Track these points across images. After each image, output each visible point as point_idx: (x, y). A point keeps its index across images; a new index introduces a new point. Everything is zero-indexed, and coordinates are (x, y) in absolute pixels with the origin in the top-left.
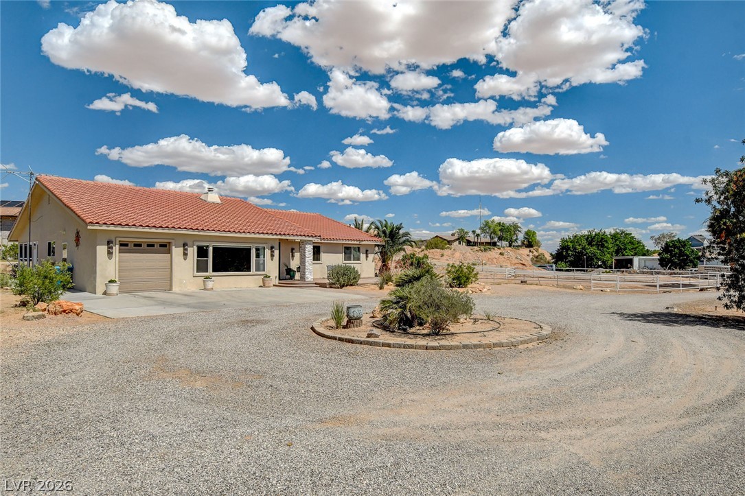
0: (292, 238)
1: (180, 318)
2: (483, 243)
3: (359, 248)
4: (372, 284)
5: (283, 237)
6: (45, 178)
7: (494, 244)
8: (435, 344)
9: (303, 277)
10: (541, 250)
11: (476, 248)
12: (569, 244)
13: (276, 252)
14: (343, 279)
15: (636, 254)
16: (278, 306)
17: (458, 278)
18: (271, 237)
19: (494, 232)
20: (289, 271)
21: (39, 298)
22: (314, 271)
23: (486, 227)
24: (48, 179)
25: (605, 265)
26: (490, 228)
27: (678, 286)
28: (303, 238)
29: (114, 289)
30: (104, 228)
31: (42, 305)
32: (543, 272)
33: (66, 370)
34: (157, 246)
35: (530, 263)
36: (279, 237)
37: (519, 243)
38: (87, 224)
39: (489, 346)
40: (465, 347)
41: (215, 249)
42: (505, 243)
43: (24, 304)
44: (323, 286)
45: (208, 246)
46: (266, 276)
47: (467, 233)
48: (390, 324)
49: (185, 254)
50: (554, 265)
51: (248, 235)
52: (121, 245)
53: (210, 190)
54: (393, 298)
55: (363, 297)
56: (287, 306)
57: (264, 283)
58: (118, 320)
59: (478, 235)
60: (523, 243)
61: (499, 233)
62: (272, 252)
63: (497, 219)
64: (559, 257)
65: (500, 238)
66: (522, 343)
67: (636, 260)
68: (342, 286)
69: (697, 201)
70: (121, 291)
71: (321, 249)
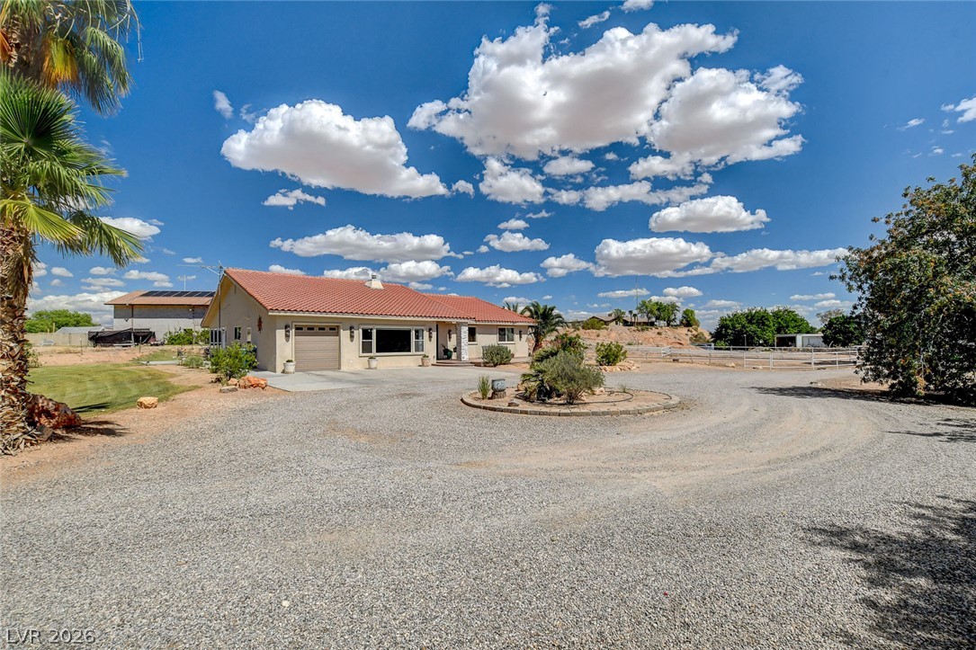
0: (448, 320)
1: (348, 392)
2: (640, 323)
3: (512, 329)
4: (524, 363)
5: (440, 320)
6: (231, 270)
7: (652, 324)
8: (567, 411)
9: (459, 357)
10: (700, 330)
11: (633, 328)
12: (728, 322)
13: (434, 334)
14: (497, 358)
15: (799, 332)
16: (433, 382)
17: (606, 356)
18: (429, 319)
19: (651, 312)
20: (446, 351)
21: (231, 375)
22: (470, 351)
23: (643, 307)
24: (235, 272)
25: (766, 343)
26: (647, 308)
27: (833, 363)
28: (459, 320)
29: (291, 368)
30: (282, 314)
31: (234, 381)
32: (702, 351)
33: (259, 429)
34: (327, 330)
35: (689, 342)
36: (436, 319)
37: (678, 323)
38: (268, 311)
39: (616, 413)
40: (594, 414)
41: (379, 332)
42: (663, 323)
43: (218, 380)
44: (478, 365)
45: (371, 329)
46: (425, 356)
47: (623, 313)
48: (530, 394)
49: (352, 337)
50: (713, 344)
51: (408, 318)
52: (297, 329)
53: (374, 277)
54: (533, 372)
55: (513, 374)
56: (443, 382)
57: (423, 363)
58: (296, 393)
59: (635, 315)
60: (681, 323)
61: (656, 312)
62: (430, 333)
63: (655, 299)
64: (718, 336)
65: (658, 318)
66: (648, 411)
67: (799, 338)
68: (495, 365)
69: (831, 278)
70: (297, 370)
71: (477, 331)
